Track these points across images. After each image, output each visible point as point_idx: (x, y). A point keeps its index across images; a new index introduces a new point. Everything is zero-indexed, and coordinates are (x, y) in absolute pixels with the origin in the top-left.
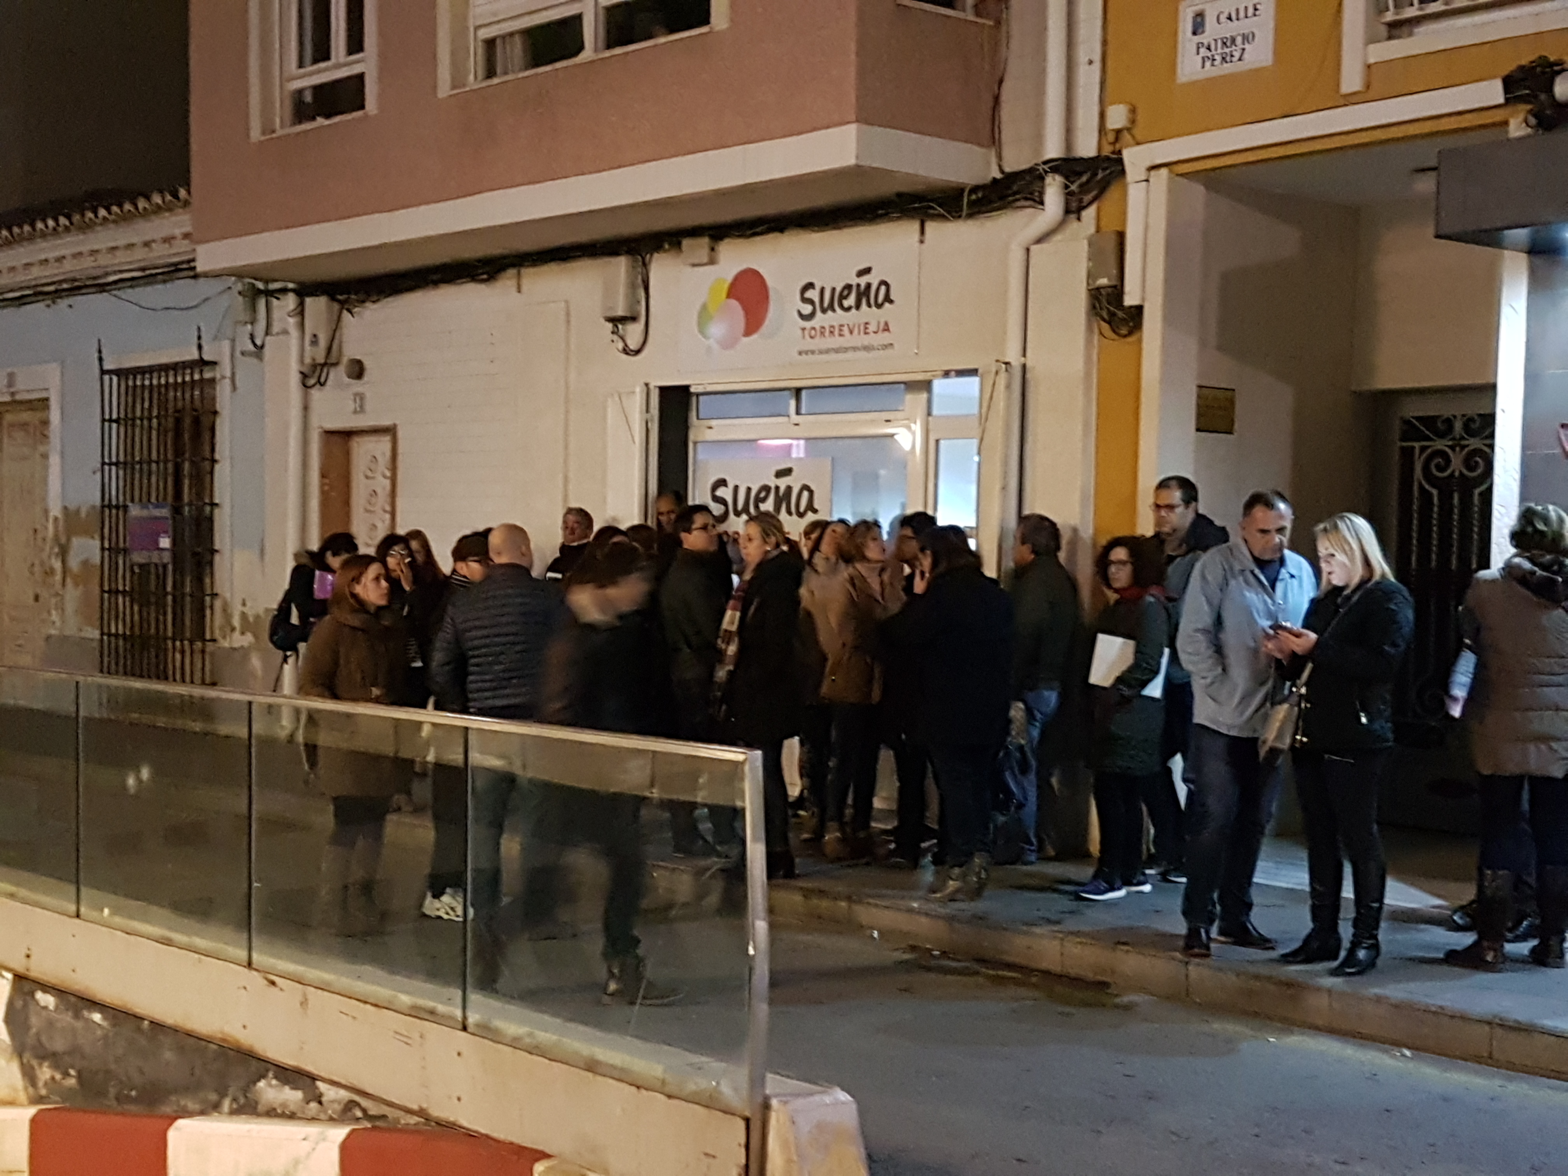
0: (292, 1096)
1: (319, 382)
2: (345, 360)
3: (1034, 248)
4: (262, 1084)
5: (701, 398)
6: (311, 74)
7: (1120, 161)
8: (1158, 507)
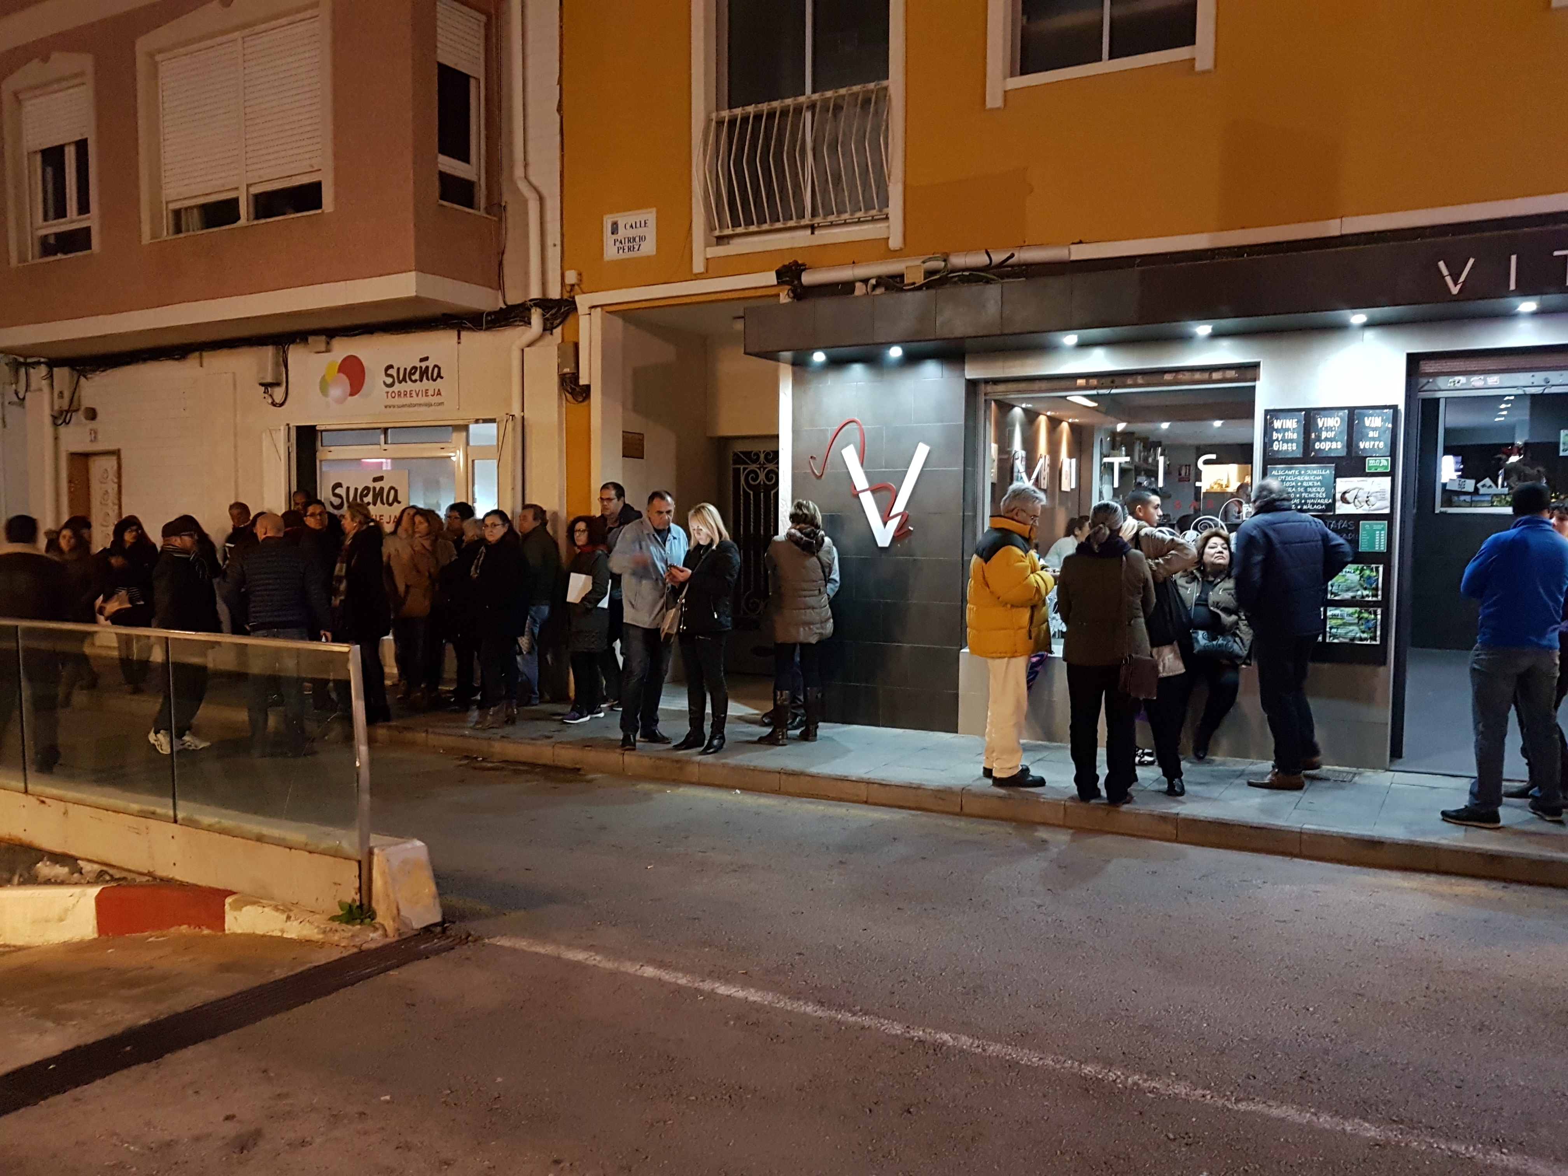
0: (61, 871)
1: (64, 421)
2: (83, 408)
3: (526, 350)
4: (39, 865)
5: (324, 433)
6: (52, 226)
7: (574, 303)
8: (601, 498)
